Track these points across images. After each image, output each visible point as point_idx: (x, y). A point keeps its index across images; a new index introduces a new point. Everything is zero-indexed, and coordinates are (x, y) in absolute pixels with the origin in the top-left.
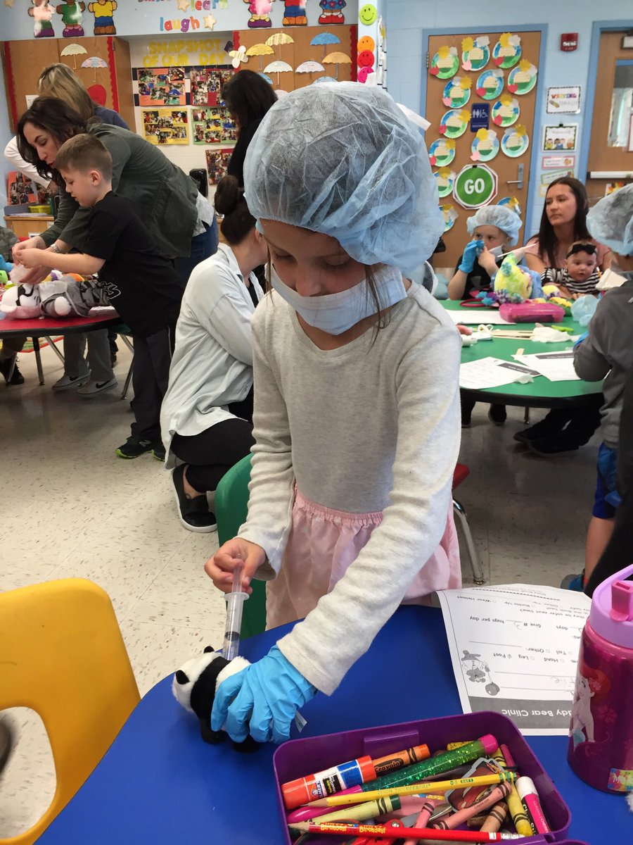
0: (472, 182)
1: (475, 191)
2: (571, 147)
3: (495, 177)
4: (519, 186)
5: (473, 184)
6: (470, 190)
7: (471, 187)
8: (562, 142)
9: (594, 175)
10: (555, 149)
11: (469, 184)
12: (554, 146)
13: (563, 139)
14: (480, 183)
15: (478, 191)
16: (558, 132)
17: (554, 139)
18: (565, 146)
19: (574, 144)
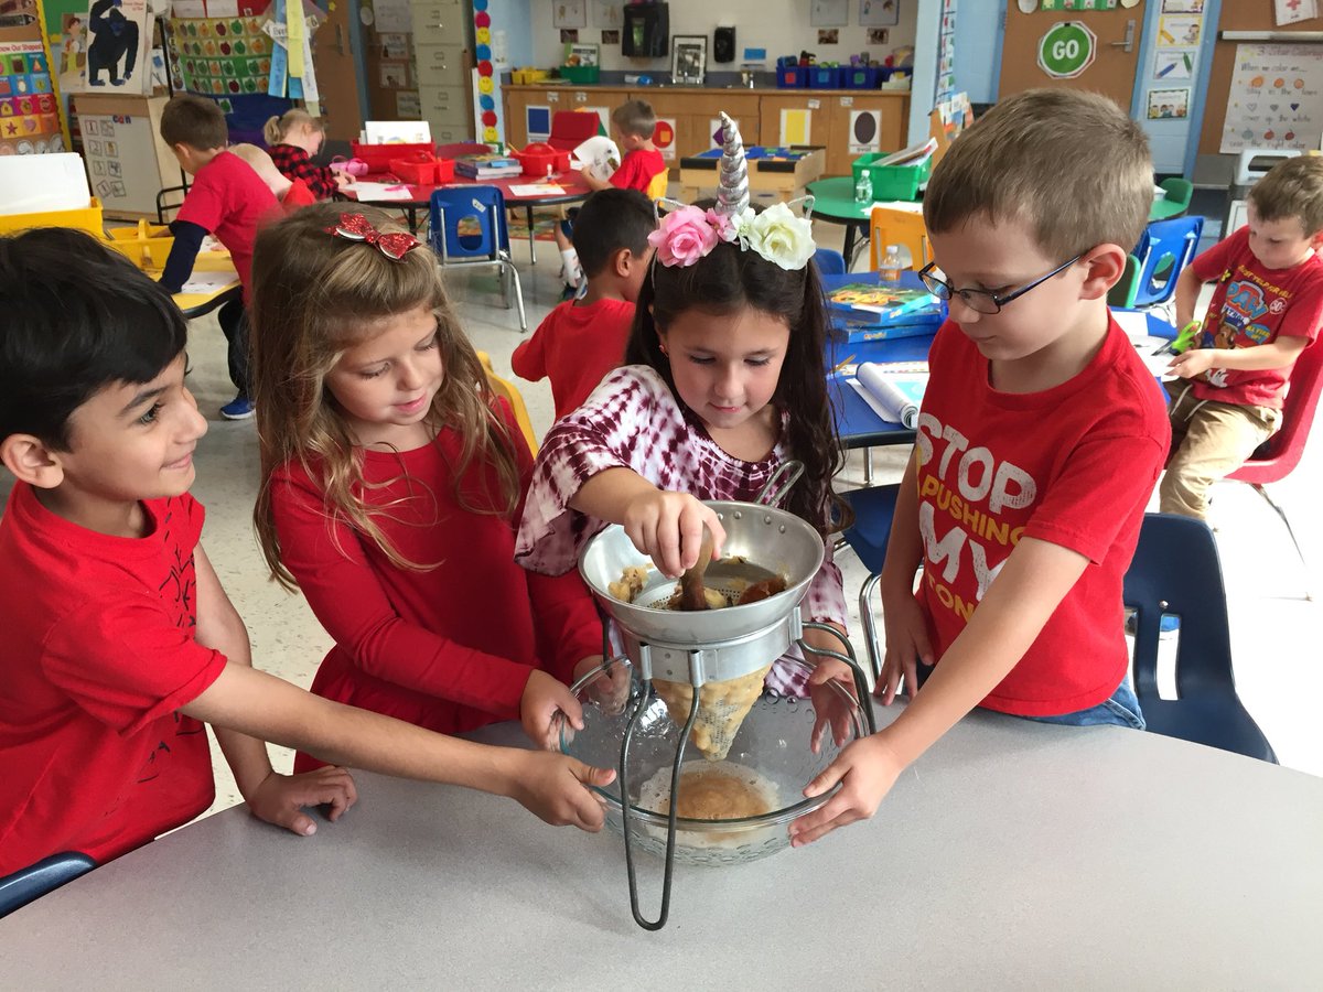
0: (1062, 44)
1: (1065, 56)
2: (1181, 115)
3: (1092, 38)
4: (1127, 49)
5: (1064, 47)
6: (1059, 54)
7: (1062, 51)
8: (1170, 109)
9: (1227, 35)
10: (1164, 117)
11: (1059, 47)
12: (1161, 114)
13: (1171, 106)
14: (1072, 47)
15: (1070, 56)
16: (1164, 98)
17: (1160, 105)
18: (1174, 113)
19: (1185, 112)
